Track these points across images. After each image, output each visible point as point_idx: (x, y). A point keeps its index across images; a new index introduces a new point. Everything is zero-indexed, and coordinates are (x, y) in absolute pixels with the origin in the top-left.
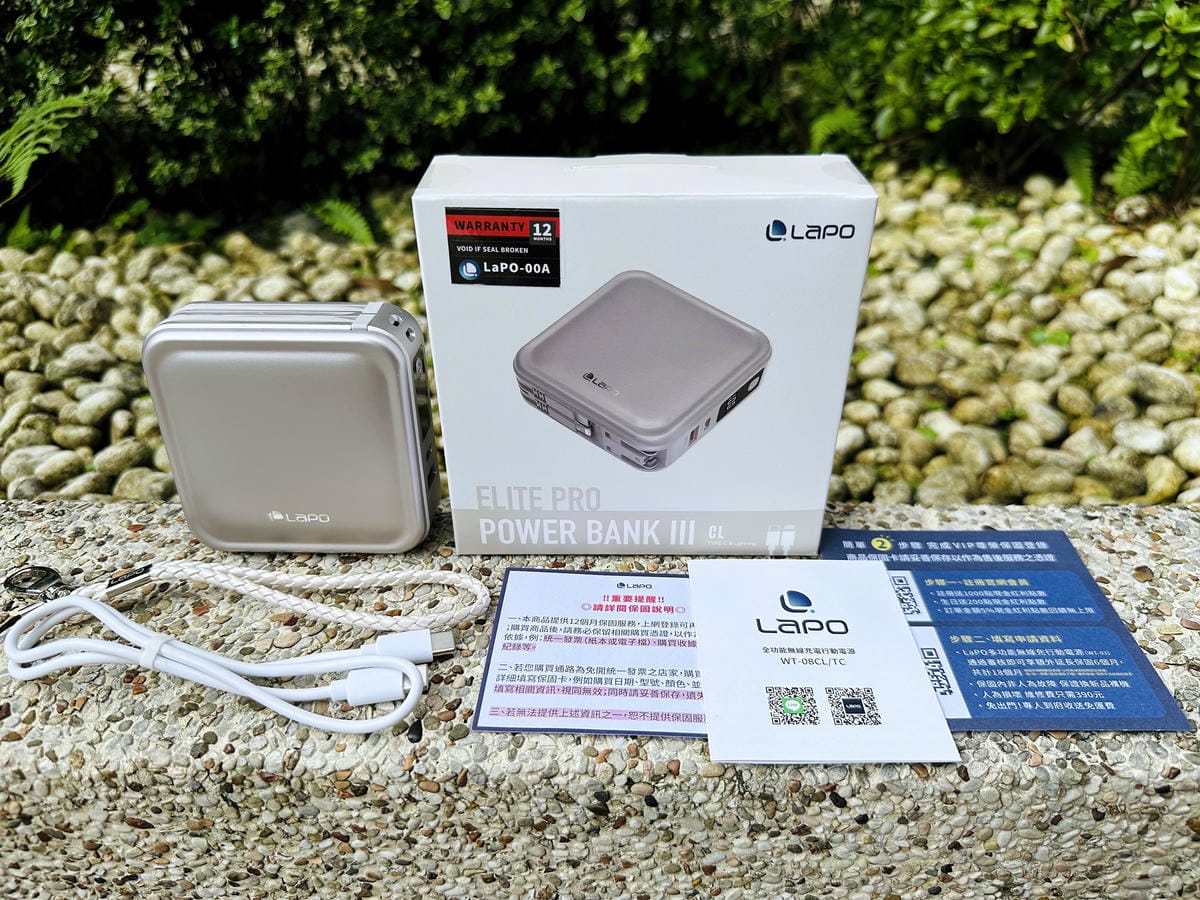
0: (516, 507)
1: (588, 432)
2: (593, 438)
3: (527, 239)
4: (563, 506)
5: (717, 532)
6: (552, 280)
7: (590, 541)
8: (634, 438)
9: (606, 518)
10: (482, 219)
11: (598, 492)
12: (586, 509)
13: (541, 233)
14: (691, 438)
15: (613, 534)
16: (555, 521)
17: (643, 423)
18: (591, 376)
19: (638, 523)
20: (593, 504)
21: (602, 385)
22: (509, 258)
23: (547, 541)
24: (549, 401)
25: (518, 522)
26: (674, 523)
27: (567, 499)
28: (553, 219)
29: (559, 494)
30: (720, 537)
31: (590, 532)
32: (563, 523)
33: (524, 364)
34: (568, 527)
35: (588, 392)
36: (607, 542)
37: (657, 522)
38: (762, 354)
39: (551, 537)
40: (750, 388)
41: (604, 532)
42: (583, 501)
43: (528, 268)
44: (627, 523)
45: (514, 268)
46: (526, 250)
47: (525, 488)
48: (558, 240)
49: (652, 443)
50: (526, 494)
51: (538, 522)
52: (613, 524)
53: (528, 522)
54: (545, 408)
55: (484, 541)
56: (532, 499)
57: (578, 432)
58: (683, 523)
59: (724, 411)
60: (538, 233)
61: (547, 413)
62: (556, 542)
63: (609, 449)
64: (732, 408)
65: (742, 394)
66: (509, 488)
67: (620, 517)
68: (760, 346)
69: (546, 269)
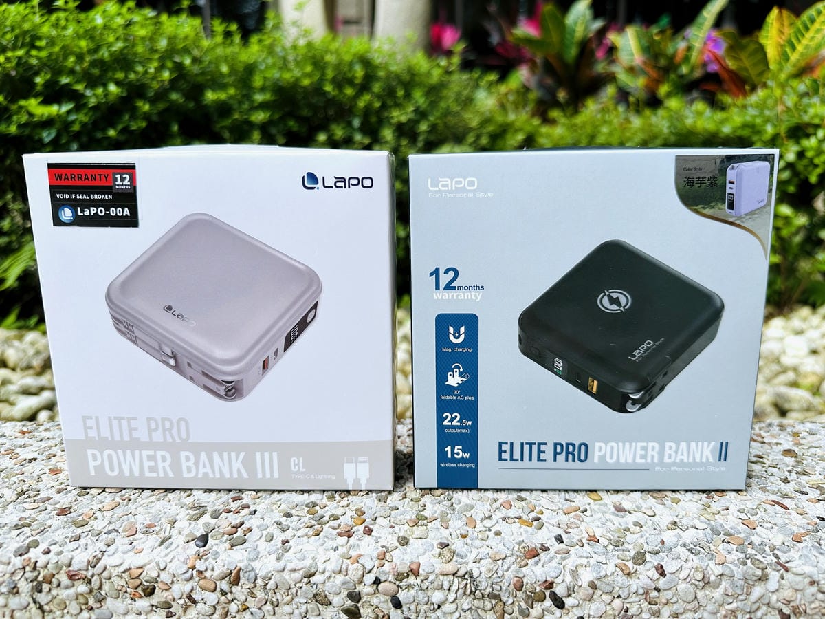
0: (117, 438)
1: (172, 362)
2: (177, 368)
3: (111, 187)
4: (158, 437)
5: (298, 464)
6: (132, 221)
7: (186, 475)
8: (214, 368)
9: (196, 448)
10: (76, 171)
11: (187, 423)
12: (178, 440)
13: (122, 183)
14: (264, 368)
15: (205, 467)
16: (151, 453)
17: (220, 353)
18: (170, 308)
19: (225, 454)
20: (184, 436)
21: (180, 316)
22: (97, 203)
23: (148, 474)
24: (137, 332)
25: (120, 452)
26: (258, 455)
27: (160, 429)
28: (131, 171)
29: (153, 426)
30: (302, 470)
31: (184, 465)
32: (159, 454)
33: (113, 297)
34: (164, 459)
35: (170, 325)
36: (200, 476)
37: (242, 455)
38: (314, 288)
39: (152, 469)
40: (309, 320)
41: (197, 463)
42: (175, 431)
43: (113, 212)
44: (215, 455)
45: (101, 211)
46: (110, 197)
47: (123, 418)
48: (135, 188)
49: (229, 372)
50: (124, 423)
51: (137, 453)
52: (203, 456)
53: (128, 452)
54: (134, 339)
55: (93, 473)
56: (131, 430)
57: (164, 362)
58: (266, 454)
59: (289, 342)
60: (119, 182)
61: (136, 343)
62: (154, 475)
63: (191, 379)
64: (296, 338)
65: (303, 325)
66: (110, 418)
67: (210, 448)
68: (311, 281)
69: (127, 212)
